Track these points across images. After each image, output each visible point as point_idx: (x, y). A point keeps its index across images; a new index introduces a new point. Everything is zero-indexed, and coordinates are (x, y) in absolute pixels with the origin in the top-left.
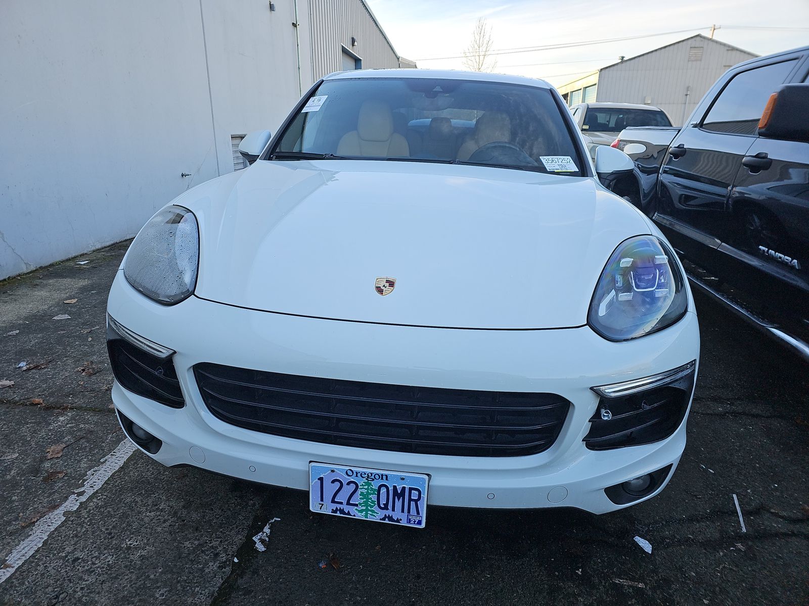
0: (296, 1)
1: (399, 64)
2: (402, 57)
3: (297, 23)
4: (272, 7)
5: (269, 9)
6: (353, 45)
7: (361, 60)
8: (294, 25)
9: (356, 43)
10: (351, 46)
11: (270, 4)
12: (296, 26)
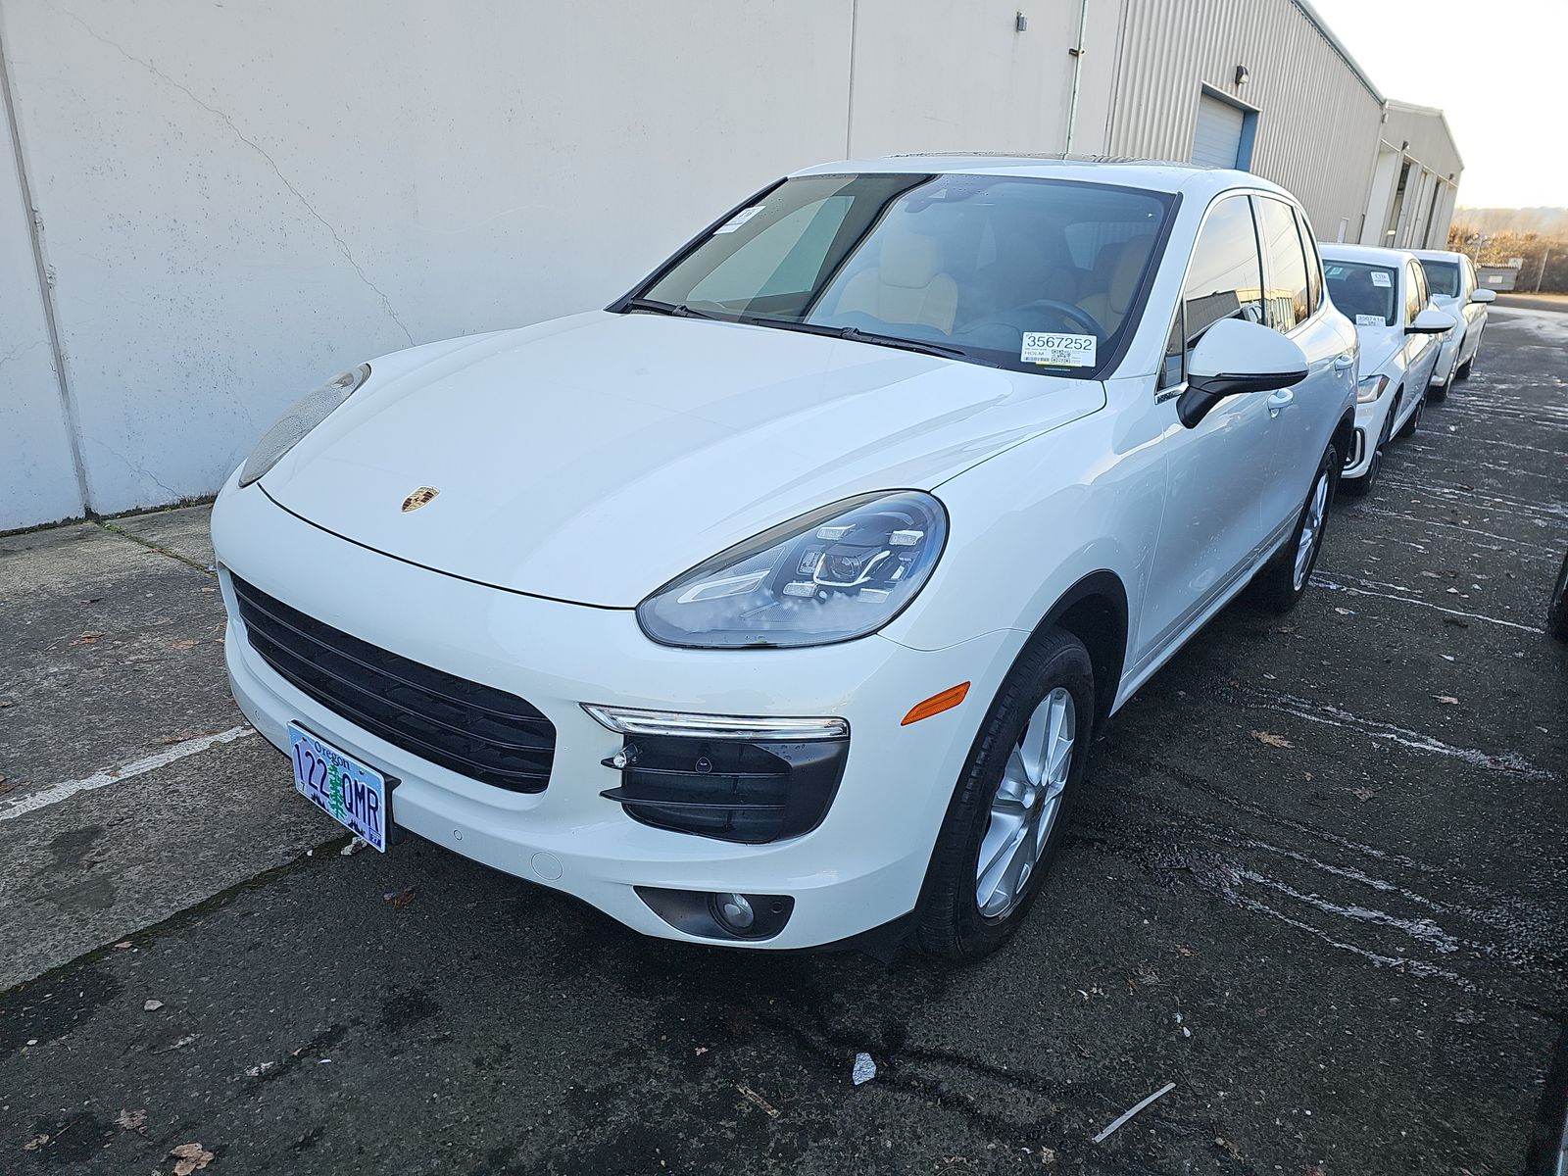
0: (1086, 2)
1: (1384, 116)
2: (1391, 100)
3: (1080, 48)
4: (1020, 24)
5: (1014, 27)
6: (1237, 83)
7: (1258, 112)
8: (1074, 53)
9: (1244, 78)
10: (1231, 85)
11: (1018, 18)
12: (1077, 55)
